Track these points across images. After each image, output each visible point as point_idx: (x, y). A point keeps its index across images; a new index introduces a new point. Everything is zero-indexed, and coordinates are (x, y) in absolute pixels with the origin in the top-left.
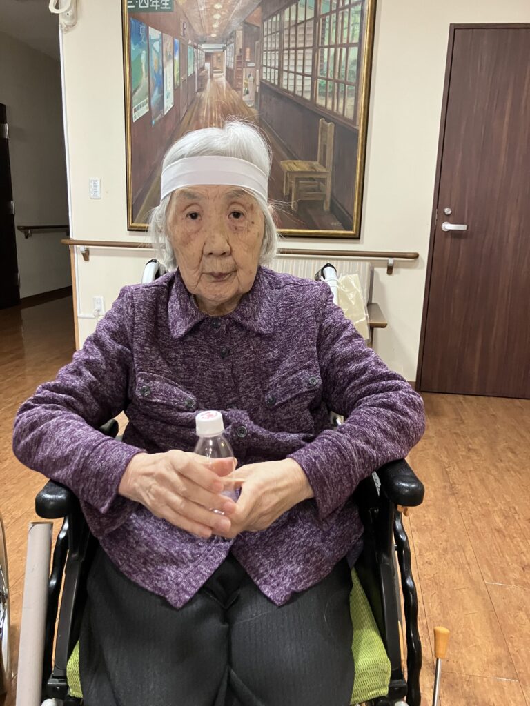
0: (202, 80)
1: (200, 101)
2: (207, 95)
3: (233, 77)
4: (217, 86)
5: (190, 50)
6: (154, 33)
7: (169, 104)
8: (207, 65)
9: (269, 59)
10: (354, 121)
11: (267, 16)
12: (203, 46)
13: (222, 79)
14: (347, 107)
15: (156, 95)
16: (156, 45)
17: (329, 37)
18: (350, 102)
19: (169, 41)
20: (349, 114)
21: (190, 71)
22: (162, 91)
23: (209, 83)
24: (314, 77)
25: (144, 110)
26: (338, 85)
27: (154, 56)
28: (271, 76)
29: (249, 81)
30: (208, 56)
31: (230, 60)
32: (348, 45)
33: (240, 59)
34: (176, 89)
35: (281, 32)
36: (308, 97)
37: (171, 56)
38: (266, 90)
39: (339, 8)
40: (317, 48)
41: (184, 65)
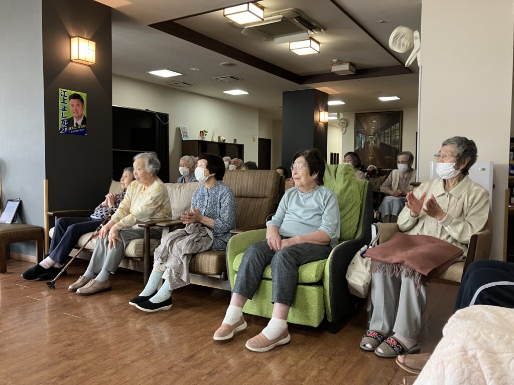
0: (369, 142)
1: (369, 146)
2: (370, 145)
4: (372, 143)
5: (367, 138)
6: (360, 135)
7: (363, 147)
8: (370, 140)
9: (382, 139)
11: (381, 132)
14: (397, 146)
15: (360, 145)
16: (361, 137)
17: (393, 134)
18: (398, 146)
19: (363, 136)
20: (398, 148)
21: (367, 141)
24: (390, 141)
25: (358, 148)
26: (396, 143)
27: (360, 139)
28: (383, 141)
29: (378, 142)
30: (371, 138)
31: (374, 138)
32: (397, 136)
33: (376, 139)
34: (364, 144)
35: (384, 134)
36: (389, 145)
37: (363, 139)
38: (381, 144)
39: (395, 130)
40: (391, 136)
41: (366, 140)
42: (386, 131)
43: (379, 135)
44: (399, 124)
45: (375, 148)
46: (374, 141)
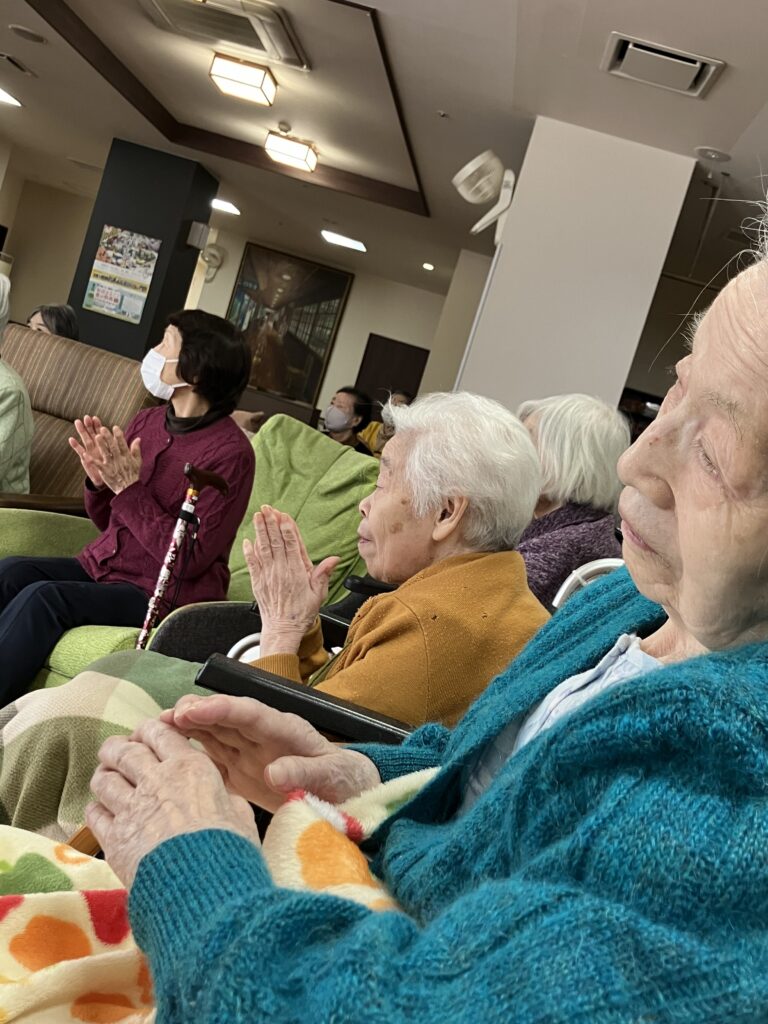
0: (262, 322)
1: (259, 331)
2: (263, 328)
3: (275, 325)
4: (268, 327)
5: (260, 309)
6: (246, 297)
7: (245, 327)
8: (266, 317)
9: (294, 323)
10: (323, 359)
11: (296, 306)
12: (268, 310)
13: (271, 324)
14: (321, 352)
15: (240, 322)
16: (246, 302)
17: (320, 323)
18: (323, 351)
19: (252, 302)
20: (322, 356)
21: (258, 317)
22: (243, 322)
23: (265, 325)
24: (311, 336)
26: (321, 342)
27: (243, 307)
28: (292, 330)
29: (282, 329)
30: (268, 314)
31: (276, 317)
32: (327, 328)
33: (281, 319)
34: (250, 323)
35: (301, 315)
36: (306, 342)
37: (251, 309)
38: (289, 336)
39: (326, 313)
40: (314, 326)
41: (256, 313)
42: (306, 309)
43: (289, 314)
44: (339, 304)
45: (271, 340)
46: (275, 324)
